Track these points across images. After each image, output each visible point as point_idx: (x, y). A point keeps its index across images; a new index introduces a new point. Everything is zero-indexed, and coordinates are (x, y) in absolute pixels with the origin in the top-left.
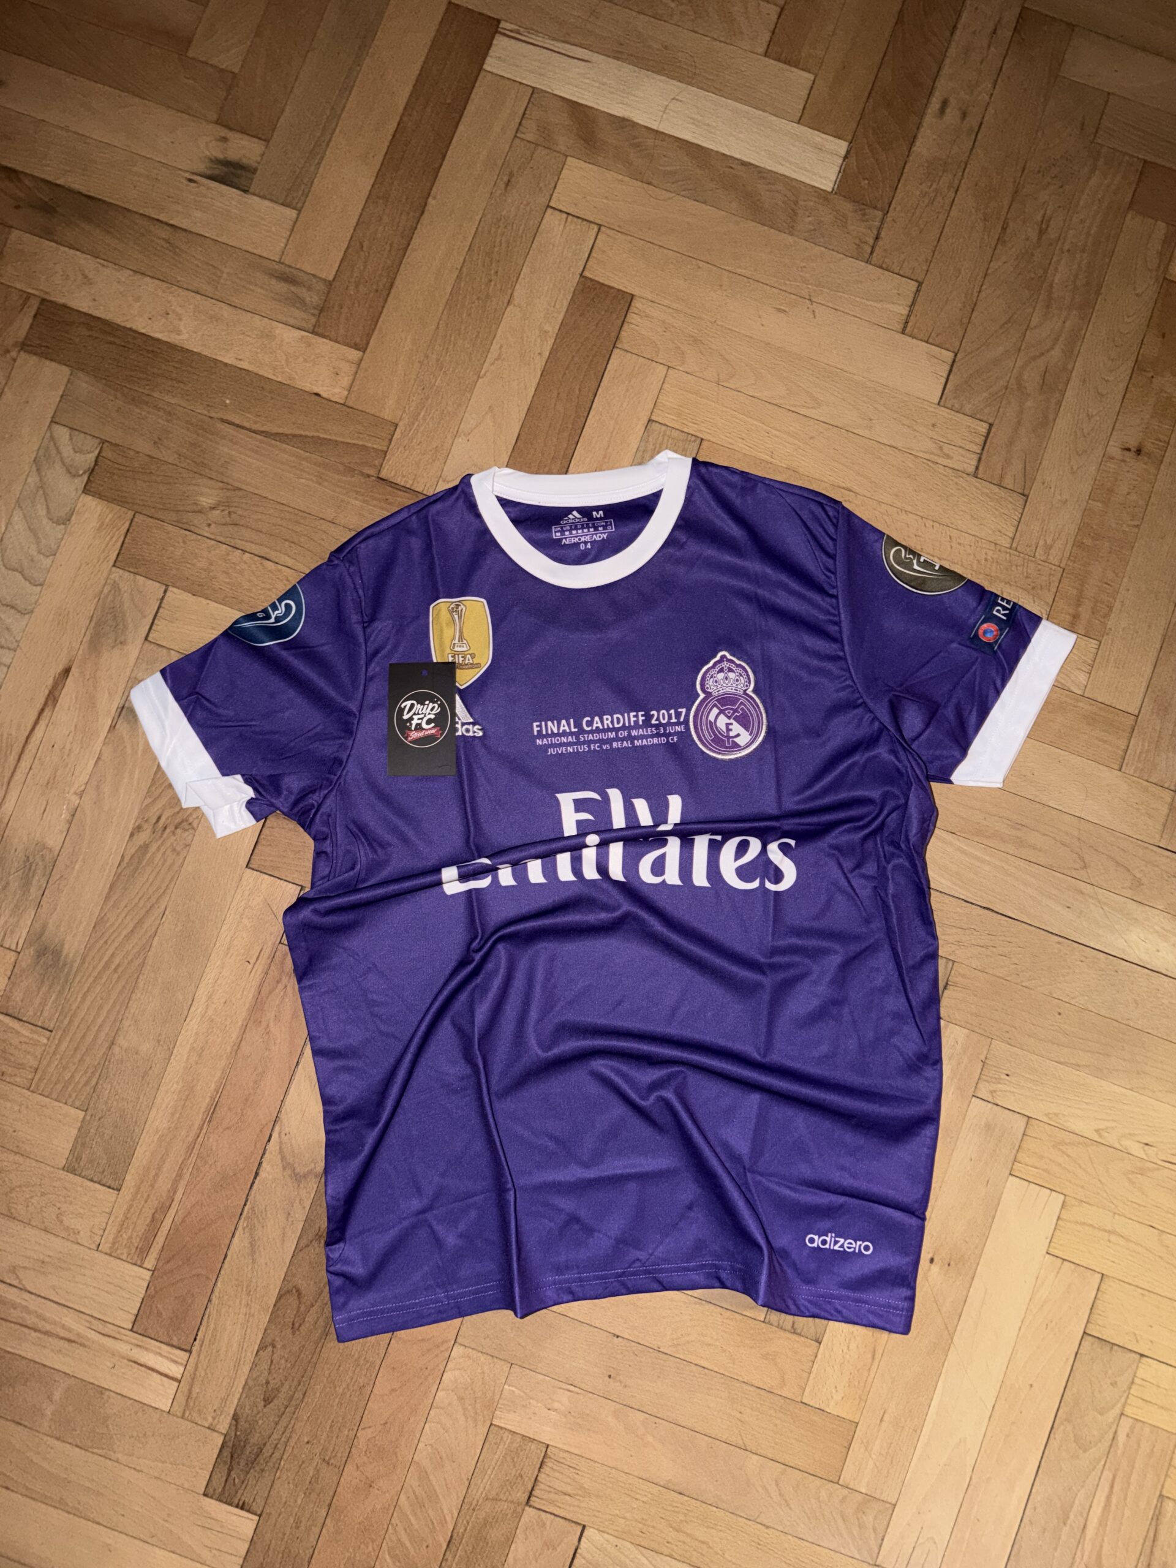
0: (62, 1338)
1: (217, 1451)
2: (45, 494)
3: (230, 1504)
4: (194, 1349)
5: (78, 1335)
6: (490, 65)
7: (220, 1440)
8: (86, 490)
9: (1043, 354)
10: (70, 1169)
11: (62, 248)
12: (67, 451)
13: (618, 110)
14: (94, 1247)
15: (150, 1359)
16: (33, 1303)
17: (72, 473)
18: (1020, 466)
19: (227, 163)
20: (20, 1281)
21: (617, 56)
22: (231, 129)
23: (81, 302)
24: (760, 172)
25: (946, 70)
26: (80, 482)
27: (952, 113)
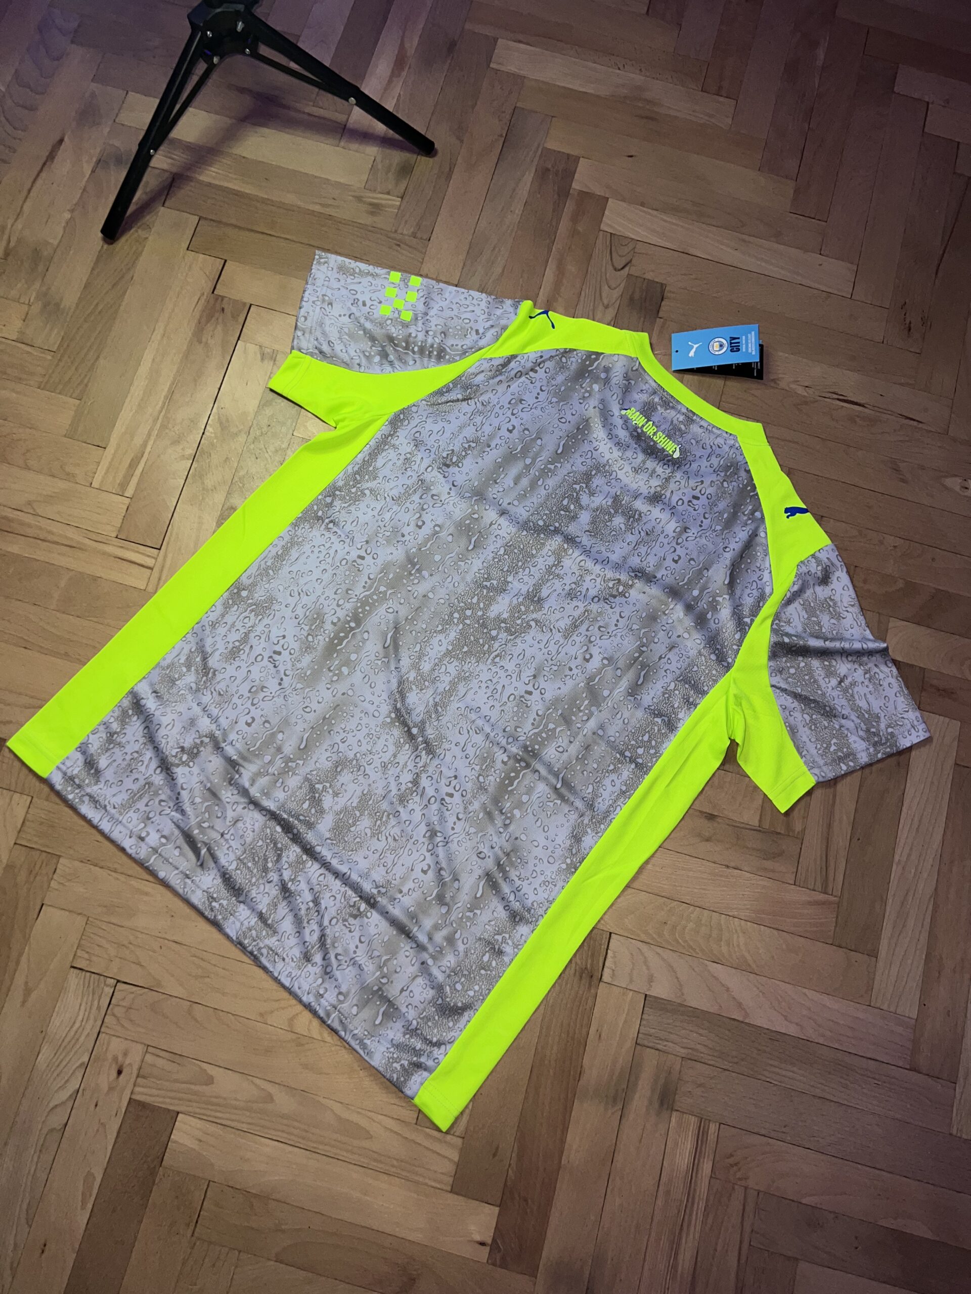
0: (66, 546)
5: (78, 542)
14: (88, 484)
16: (43, 523)
20: (34, 510)
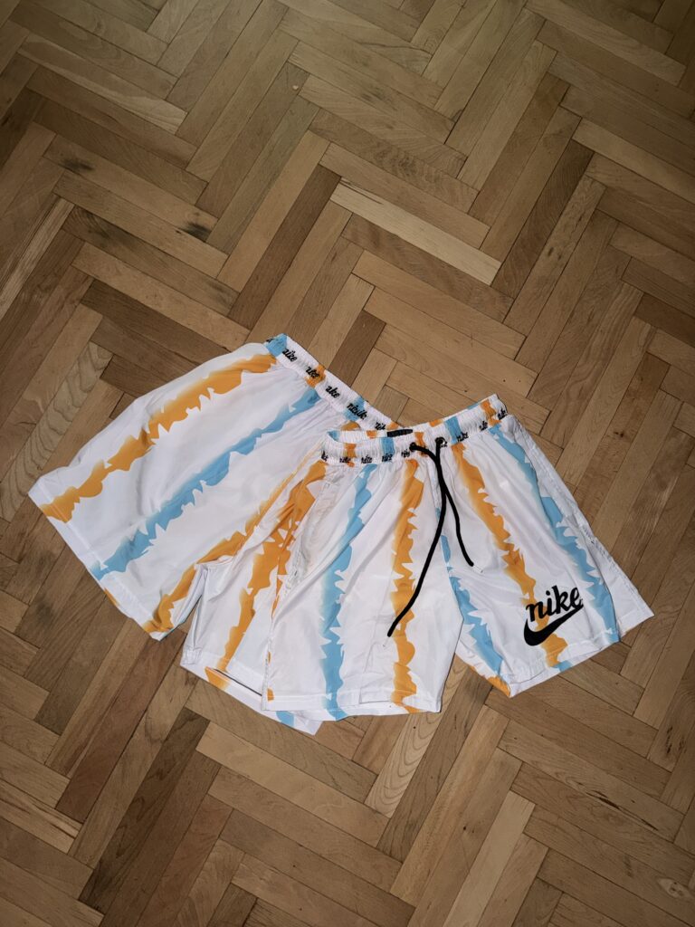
1: (88, 877)
2: (80, 377)
3: (91, 906)
4: (86, 823)
6: (333, 198)
7: (92, 872)
8: (101, 377)
9: (581, 381)
10: (37, 720)
11: (109, 256)
12: (95, 356)
13: (392, 230)
15: (62, 825)
17: (95, 368)
18: (562, 434)
19: (196, 226)
21: (395, 203)
22: (201, 209)
23: (114, 283)
24: (457, 271)
25: (554, 234)
26: (99, 373)
27: (554, 255)
